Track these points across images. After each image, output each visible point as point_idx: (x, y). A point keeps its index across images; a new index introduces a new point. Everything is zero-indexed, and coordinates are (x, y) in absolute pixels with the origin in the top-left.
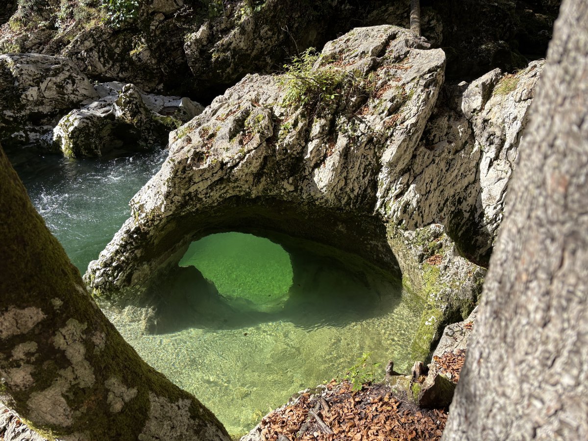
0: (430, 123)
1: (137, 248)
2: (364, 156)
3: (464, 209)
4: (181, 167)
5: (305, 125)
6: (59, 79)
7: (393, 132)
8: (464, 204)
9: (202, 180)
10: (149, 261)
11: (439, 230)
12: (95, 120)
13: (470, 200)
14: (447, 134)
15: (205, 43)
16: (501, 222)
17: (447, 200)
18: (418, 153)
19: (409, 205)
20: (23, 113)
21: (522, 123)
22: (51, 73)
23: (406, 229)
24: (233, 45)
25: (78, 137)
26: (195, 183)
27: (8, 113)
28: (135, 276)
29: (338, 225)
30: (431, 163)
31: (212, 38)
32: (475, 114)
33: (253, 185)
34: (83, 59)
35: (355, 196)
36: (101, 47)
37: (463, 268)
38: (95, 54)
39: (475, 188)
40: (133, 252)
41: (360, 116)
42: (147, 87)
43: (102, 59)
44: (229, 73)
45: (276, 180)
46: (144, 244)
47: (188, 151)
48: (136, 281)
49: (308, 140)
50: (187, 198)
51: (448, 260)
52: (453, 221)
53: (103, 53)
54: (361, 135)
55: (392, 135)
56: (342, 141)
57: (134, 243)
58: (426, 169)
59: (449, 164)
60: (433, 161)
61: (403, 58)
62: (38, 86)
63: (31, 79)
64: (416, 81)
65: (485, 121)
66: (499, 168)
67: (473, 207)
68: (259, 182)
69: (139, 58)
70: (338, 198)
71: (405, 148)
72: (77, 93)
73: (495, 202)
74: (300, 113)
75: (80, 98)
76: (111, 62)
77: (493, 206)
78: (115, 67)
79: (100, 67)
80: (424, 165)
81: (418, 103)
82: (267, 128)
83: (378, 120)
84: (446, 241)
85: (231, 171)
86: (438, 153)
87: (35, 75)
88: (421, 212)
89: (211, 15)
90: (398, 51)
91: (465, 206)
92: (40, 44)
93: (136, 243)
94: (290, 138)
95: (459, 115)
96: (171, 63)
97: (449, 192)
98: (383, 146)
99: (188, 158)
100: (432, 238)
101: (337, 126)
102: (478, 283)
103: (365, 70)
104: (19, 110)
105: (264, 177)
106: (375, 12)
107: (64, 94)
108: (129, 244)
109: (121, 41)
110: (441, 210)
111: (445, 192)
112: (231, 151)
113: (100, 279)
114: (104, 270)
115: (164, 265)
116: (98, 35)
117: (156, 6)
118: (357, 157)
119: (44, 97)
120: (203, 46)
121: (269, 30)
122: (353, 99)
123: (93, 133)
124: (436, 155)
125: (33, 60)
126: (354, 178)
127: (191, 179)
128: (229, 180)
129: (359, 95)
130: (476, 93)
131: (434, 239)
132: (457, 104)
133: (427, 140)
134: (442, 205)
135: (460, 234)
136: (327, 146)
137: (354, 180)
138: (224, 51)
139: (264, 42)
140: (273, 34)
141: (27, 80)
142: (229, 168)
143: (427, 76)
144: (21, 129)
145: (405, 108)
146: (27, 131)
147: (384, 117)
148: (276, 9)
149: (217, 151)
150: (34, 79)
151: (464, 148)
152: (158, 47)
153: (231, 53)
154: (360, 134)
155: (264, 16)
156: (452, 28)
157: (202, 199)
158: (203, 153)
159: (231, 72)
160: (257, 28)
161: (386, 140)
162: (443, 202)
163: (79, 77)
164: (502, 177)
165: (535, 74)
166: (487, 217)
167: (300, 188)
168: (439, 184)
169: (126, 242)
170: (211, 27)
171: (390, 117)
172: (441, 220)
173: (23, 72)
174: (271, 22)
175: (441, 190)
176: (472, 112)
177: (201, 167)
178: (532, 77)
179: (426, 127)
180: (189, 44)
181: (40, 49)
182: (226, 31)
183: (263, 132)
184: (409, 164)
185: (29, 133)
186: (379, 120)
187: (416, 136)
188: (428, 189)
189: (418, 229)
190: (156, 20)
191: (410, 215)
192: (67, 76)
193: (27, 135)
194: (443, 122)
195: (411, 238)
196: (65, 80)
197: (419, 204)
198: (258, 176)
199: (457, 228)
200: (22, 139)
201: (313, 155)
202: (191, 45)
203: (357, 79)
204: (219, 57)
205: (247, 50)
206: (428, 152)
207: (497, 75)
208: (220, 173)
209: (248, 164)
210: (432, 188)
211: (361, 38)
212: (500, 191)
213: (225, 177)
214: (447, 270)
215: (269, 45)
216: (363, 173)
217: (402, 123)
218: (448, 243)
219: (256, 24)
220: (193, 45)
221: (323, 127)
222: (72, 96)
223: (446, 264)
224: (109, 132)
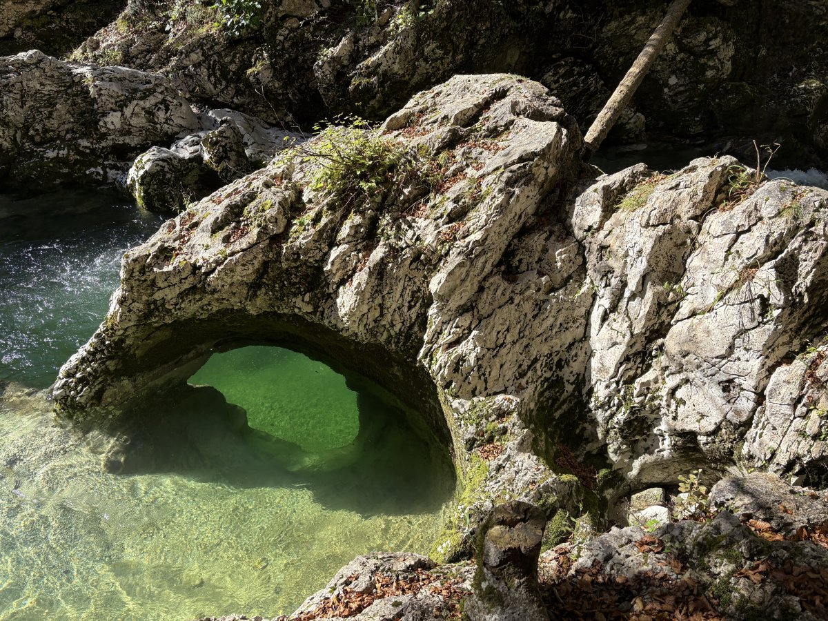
0: (516, 241)
1: (109, 358)
2: (410, 279)
3: (566, 378)
4: (138, 267)
5: (331, 221)
6: (148, 104)
7: (449, 250)
8: (566, 371)
9: (169, 286)
10: (130, 376)
11: (508, 406)
12: (175, 163)
13: (576, 367)
14: (540, 260)
15: (345, 62)
16: (617, 410)
17: (536, 360)
18: (487, 285)
19: (465, 361)
20: (103, 144)
21: (648, 261)
22: (138, 95)
23: (456, 396)
24: (382, 68)
25: (149, 184)
26: (160, 289)
27: (84, 143)
28: (107, 394)
29: (392, 366)
30: (507, 302)
31: (356, 56)
32: (590, 234)
33: (246, 299)
34: (191, 76)
35: (396, 334)
36: (211, 62)
37: (526, 474)
38: (204, 71)
39: (584, 349)
40: (103, 363)
41: (409, 218)
42: (272, 118)
43: (212, 78)
44: (373, 106)
45: (283, 295)
46: (120, 354)
47: (153, 245)
48: (109, 400)
49: (333, 243)
50: (152, 306)
51: (506, 456)
52: (547, 394)
53: (214, 70)
54: (406, 248)
55: (447, 254)
56: (378, 253)
57: (105, 352)
58: (498, 310)
59: (539, 307)
60: (511, 299)
61: (503, 131)
62: (122, 111)
63: (113, 101)
64: (498, 173)
65: (603, 248)
66: (615, 326)
67: (581, 377)
68: (255, 295)
69: (258, 80)
70: (372, 332)
71: (463, 276)
72: (171, 123)
73: (608, 377)
74: (327, 204)
75: (176, 129)
76: (224, 83)
77: (605, 384)
78: (229, 88)
79: (209, 87)
80: (496, 304)
81: (490, 209)
82: (273, 220)
83: (431, 228)
84: (514, 425)
85: (206, 279)
86: (518, 288)
87: (118, 97)
88: (484, 374)
89: (358, 24)
90: (496, 120)
91: (566, 374)
92: (149, 51)
93: (109, 352)
94: (304, 239)
95: (567, 232)
96: (303, 87)
97: (540, 349)
98: (435, 268)
99: (150, 255)
100: (494, 417)
101: (379, 228)
102: (541, 502)
103: (436, 147)
104: (99, 142)
105: (263, 290)
106: (613, 24)
107: (156, 123)
108: (100, 351)
109: (238, 55)
110: (522, 375)
111: (532, 349)
112: (211, 250)
113: (59, 391)
114: (67, 381)
115: (160, 381)
116: (209, 46)
117: (286, 8)
118: (398, 279)
119: (130, 125)
120: (343, 67)
121: (437, 47)
122: (406, 191)
123: (169, 179)
124: (516, 292)
125: (118, 76)
126: (394, 306)
127: (153, 283)
128: (203, 290)
129: (417, 185)
130: (594, 201)
131: (498, 419)
132: (567, 213)
133: (509, 266)
134: (525, 367)
135: (557, 414)
136: (360, 255)
137: (395, 310)
138: (368, 76)
139: (431, 65)
140: (446, 53)
141: (108, 102)
142: (205, 273)
143: (514, 167)
144: (100, 164)
145: (474, 214)
146: (107, 167)
147: (441, 224)
148: (451, 17)
149: (193, 247)
150: (116, 102)
151: (566, 285)
152: (287, 65)
153: (379, 79)
154: (404, 246)
155: (430, 26)
156: (757, 52)
157: (170, 310)
158: (174, 249)
159: (376, 106)
160: (419, 44)
161: (440, 260)
162: (529, 362)
163: (175, 102)
164: (618, 341)
165: (678, 185)
166: (597, 399)
167: (320, 309)
168: (522, 335)
169: (95, 348)
170: (356, 41)
171: (450, 225)
172: (519, 390)
173: (102, 92)
174: (441, 35)
175: (524, 344)
176: (586, 231)
177: (165, 269)
178: (671, 189)
179: (509, 245)
180: (320, 64)
181: (147, 58)
182: (374, 48)
183: (266, 226)
184: (473, 299)
185: (108, 170)
186: (433, 228)
187: (482, 260)
188: (501, 341)
189: (475, 399)
190: (286, 28)
191: (465, 376)
192: (159, 100)
193: (106, 173)
194: (537, 241)
195: (462, 411)
196: (156, 105)
197: (480, 362)
198: (254, 287)
199: (553, 404)
200: (98, 177)
201: (336, 267)
202: (322, 66)
203: (421, 160)
204: (360, 84)
205: (403, 75)
206: (504, 285)
207: (634, 175)
208: (191, 279)
209: (228, 272)
210: (509, 339)
211: (456, 93)
212: (615, 362)
213: (198, 286)
214: (501, 471)
215: (438, 69)
216: (409, 302)
217: (464, 237)
218: (516, 430)
219: (418, 39)
220: (326, 66)
221: (356, 228)
222: (166, 126)
223: (500, 462)
224: (196, 178)
